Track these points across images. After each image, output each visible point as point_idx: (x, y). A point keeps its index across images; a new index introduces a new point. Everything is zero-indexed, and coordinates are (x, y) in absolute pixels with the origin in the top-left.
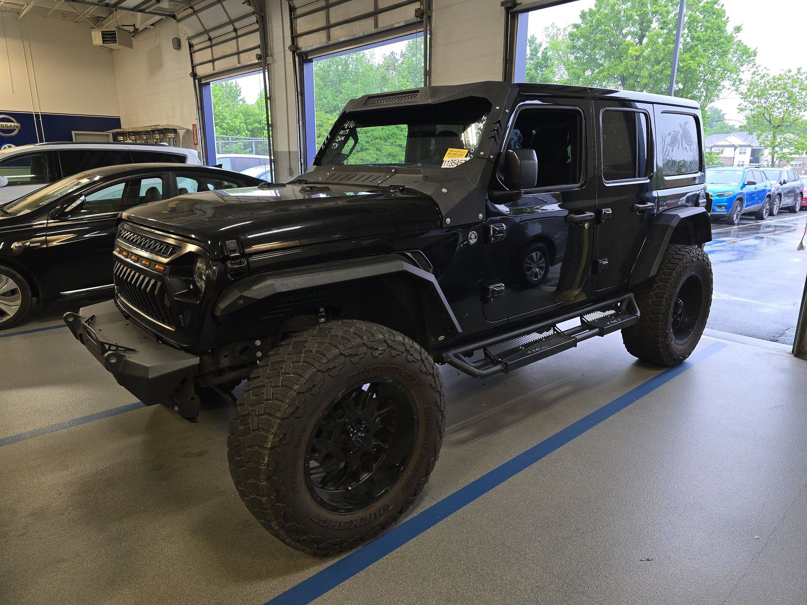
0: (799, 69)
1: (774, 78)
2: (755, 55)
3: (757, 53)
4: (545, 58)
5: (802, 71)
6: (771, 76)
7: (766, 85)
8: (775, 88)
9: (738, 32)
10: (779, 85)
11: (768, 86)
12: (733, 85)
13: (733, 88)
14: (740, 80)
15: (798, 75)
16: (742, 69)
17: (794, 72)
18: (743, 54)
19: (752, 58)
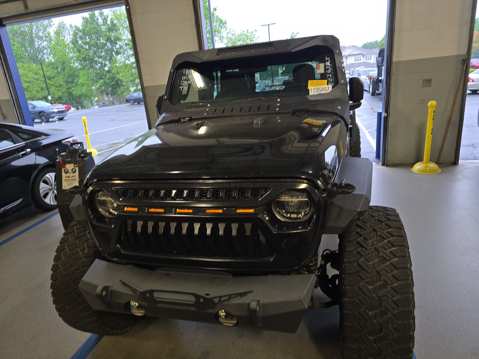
0: (247, 31)
1: (239, 35)
2: (226, 24)
3: (226, 22)
4: (114, 25)
5: (249, 31)
6: (237, 34)
7: (235, 40)
8: (239, 41)
9: (216, 10)
10: (241, 39)
11: (236, 39)
12: (220, 39)
13: (220, 41)
14: (223, 37)
15: (248, 34)
16: (222, 30)
17: (246, 32)
18: (221, 23)
19: (225, 25)
